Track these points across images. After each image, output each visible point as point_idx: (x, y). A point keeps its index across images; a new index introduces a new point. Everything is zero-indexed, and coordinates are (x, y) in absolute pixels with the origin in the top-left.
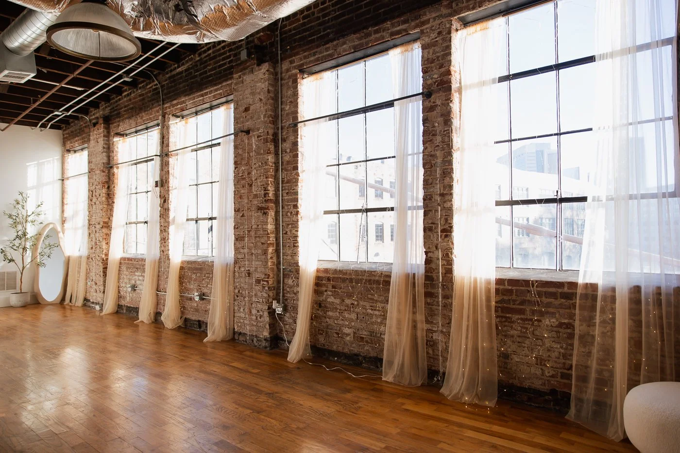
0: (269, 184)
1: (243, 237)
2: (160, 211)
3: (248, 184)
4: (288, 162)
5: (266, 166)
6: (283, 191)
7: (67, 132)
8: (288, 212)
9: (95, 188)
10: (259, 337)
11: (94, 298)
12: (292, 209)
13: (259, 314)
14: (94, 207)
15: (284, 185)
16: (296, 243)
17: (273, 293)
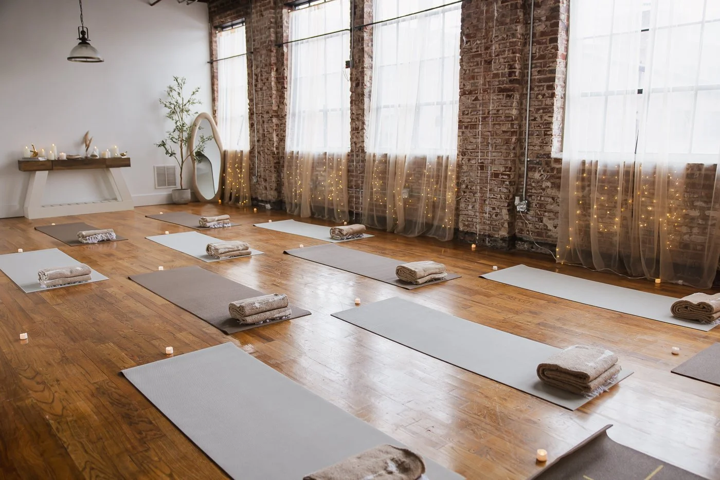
0: (516, 61)
1: (476, 125)
2: (351, 97)
3: (485, 61)
4: (543, 34)
5: (513, 38)
6: (533, 70)
7: (215, 4)
8: (538, 94)
9: (261, 71)
10: (493, 237)
11: (264, 195)
12: (545, 91)
13: (494, 211)
14: (260, 93)
15: (535, 62)
16: (549, 131)
17: (513, 188)
